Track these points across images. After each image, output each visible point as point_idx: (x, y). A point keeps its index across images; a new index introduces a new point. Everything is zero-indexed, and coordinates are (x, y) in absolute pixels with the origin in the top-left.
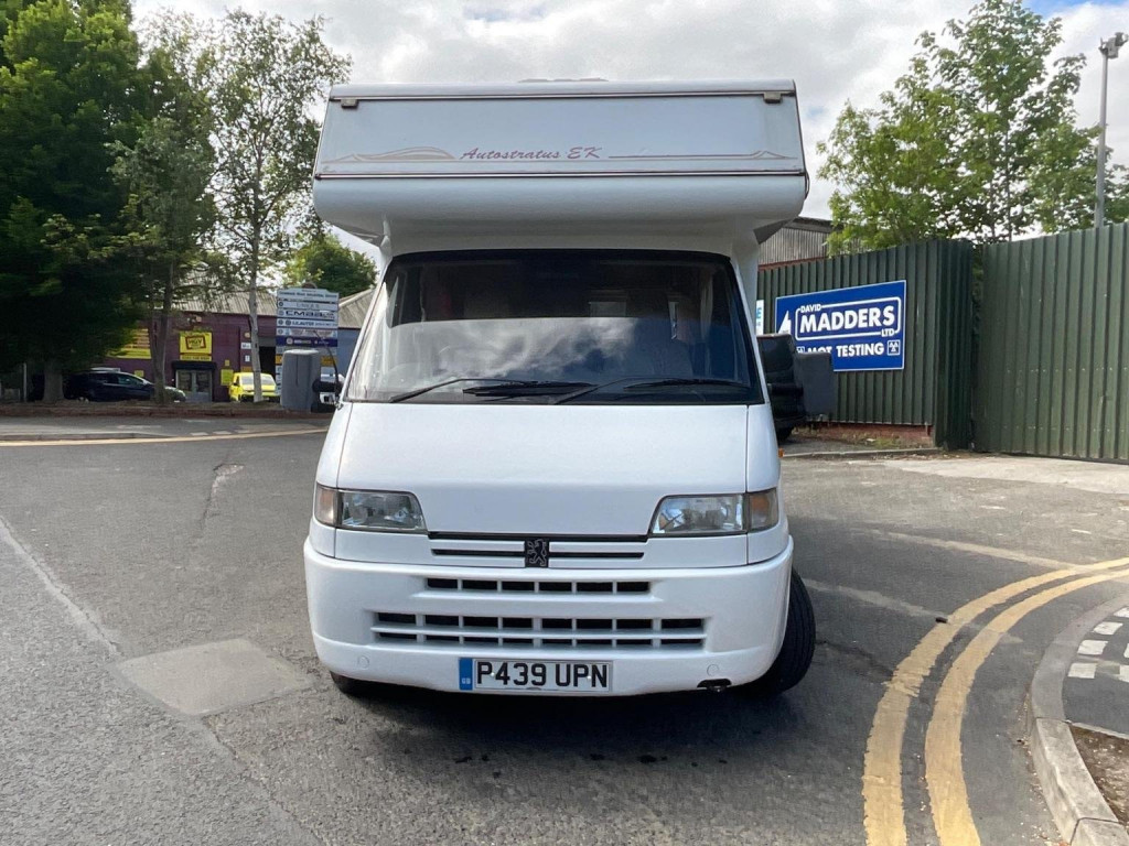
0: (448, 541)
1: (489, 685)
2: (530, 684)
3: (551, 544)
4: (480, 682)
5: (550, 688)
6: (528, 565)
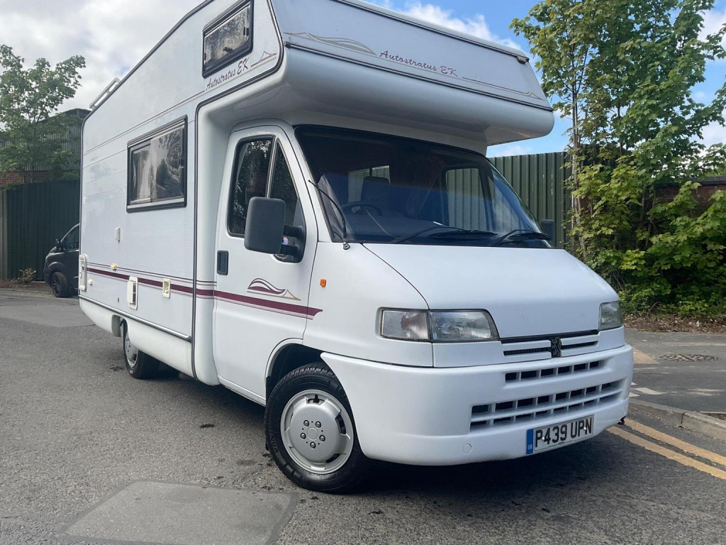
0: (515, 344)
1: (542, 447)
2: (560, 441)
3: (562, 340)
4: (536, 446)
5: (569, 440)
6: (554, 356)
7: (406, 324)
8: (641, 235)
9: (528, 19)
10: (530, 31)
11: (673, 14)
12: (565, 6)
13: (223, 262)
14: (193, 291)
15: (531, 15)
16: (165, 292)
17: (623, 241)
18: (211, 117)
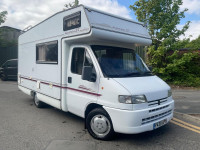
1: (156, 127)
3: (160, 101)
7: (126, 99)
8: (164, 64)
9: (134, 5)
11: (172, 6)
12: (144, 2)
13: (70, 80)
14: (61, 87)
16: (50, 86)
17: (159, 66)
18: (66, 42)
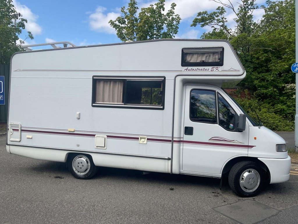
9: (115, 21)
10: (115, 26)
14: (172, 141)
15: (117, 20)
16: (141, 141)
18: (183, 81)
